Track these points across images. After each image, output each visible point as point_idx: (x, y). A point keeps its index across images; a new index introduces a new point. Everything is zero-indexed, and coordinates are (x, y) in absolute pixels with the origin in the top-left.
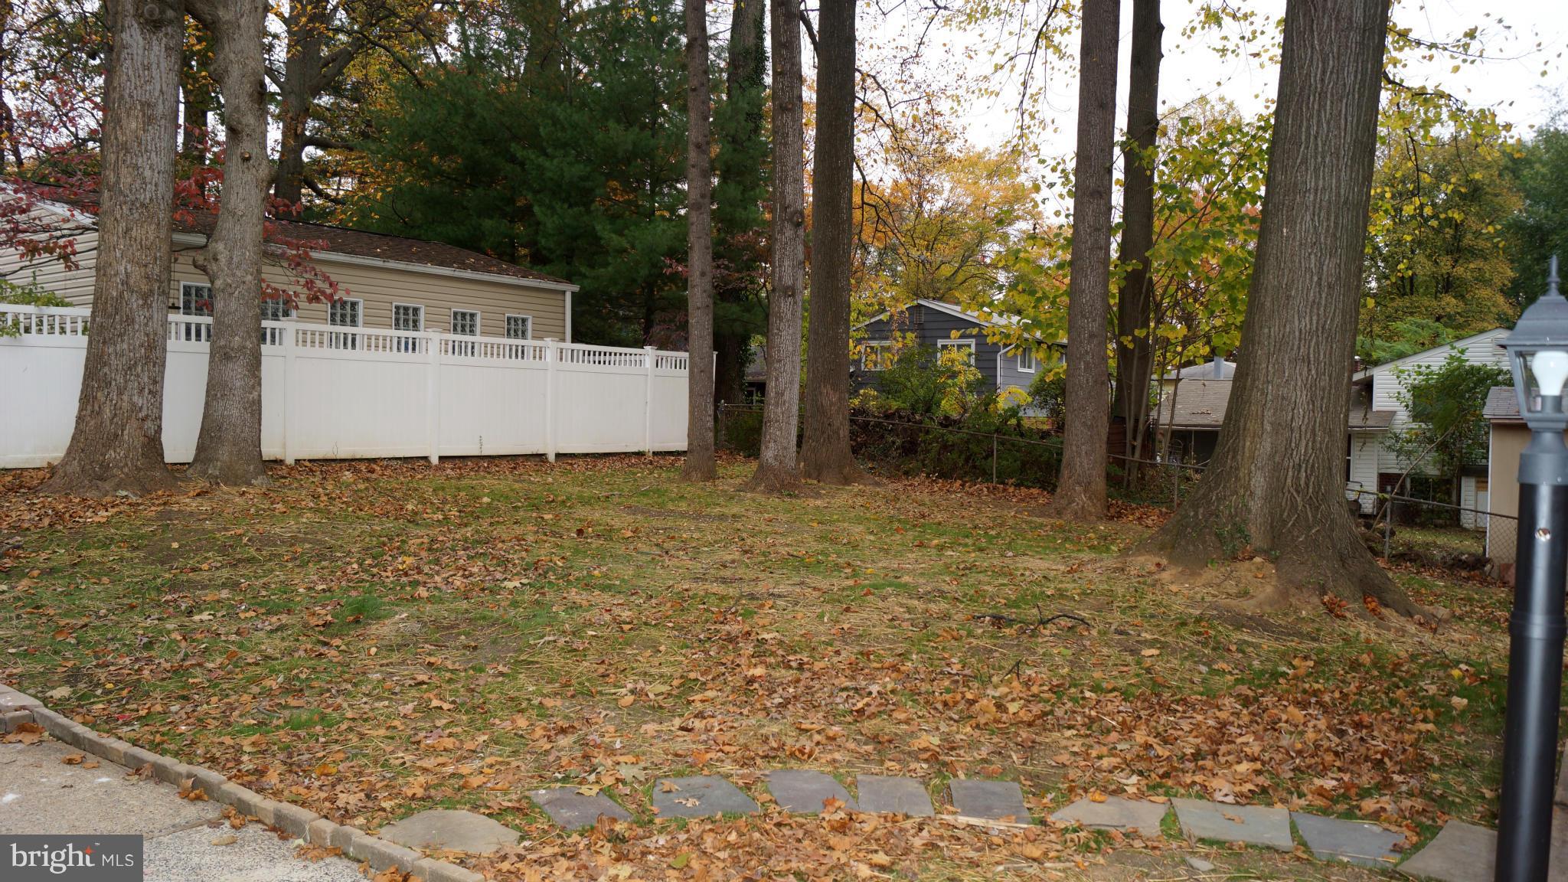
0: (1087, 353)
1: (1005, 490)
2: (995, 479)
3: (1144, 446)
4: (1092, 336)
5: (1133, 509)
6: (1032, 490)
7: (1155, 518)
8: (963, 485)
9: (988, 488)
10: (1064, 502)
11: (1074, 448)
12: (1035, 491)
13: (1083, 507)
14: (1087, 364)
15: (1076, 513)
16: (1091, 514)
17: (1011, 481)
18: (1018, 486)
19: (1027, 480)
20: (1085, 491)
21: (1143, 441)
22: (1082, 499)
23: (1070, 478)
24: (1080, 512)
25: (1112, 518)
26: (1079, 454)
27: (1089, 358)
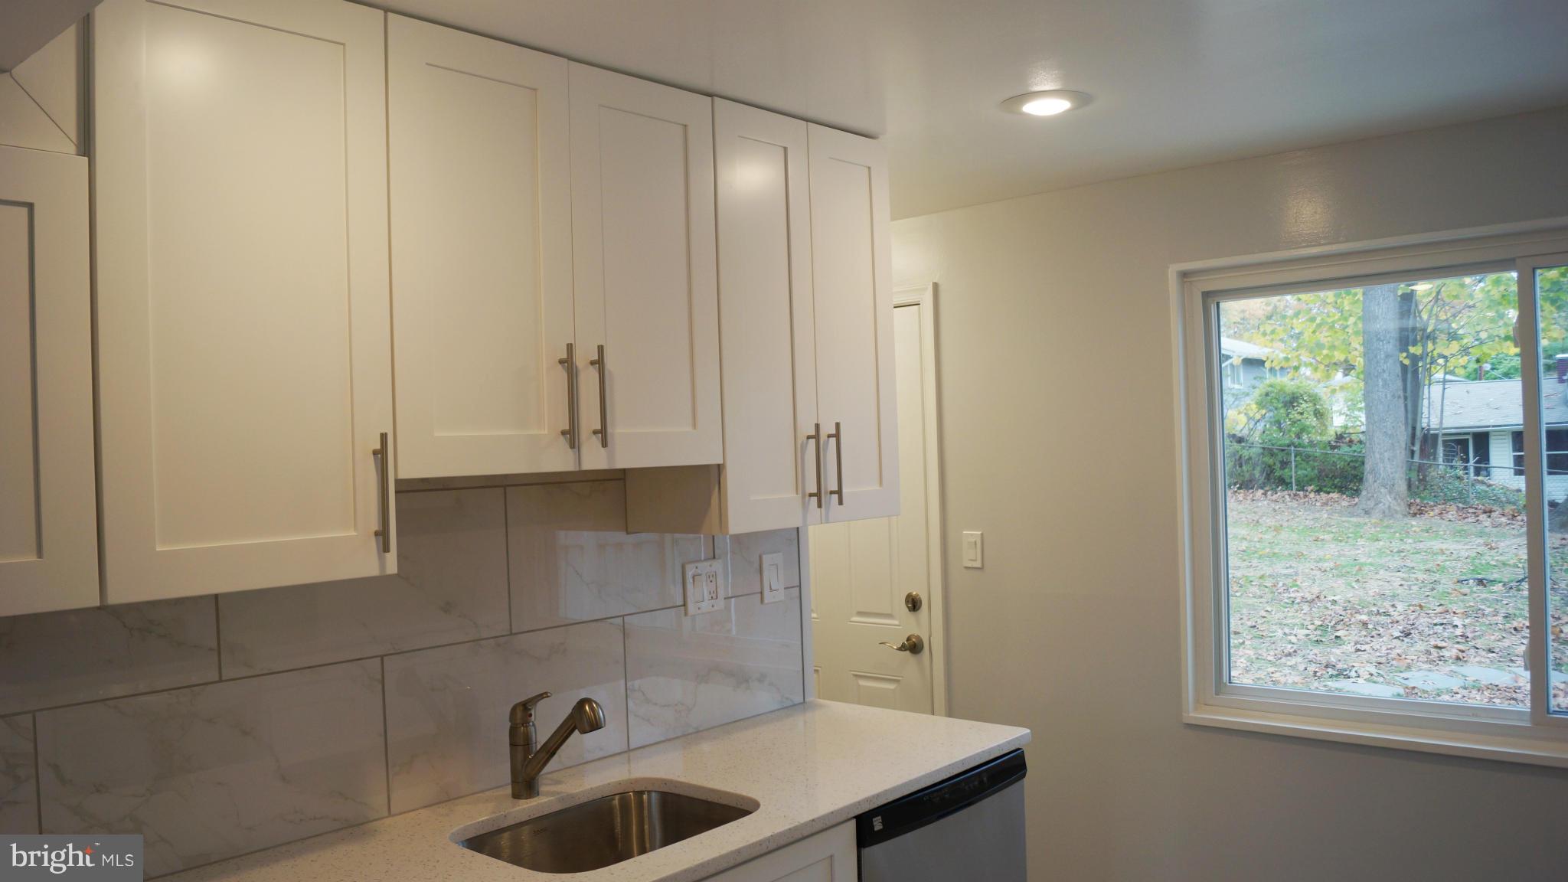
0: (1384, 371)
1: (1305, 496)
2: (1295, 487)
3: (1422, 450)
4: (1387, 356)
5: (1431, 506)
6: (1331, 495)
7: (1455, 512)
8: (1265, 494)
9: (1290, 495)
10: (1371, 503)
11: (1377, 456)
12: (1335, 495)
13: (1389, 507)
14: (1385, 381)
15: (1384, 512)
16: (1396, 512)
17: (1310, 488)
18: (1318, 491)
19: (1325, 486)
20: (1390, 493)
21: (1421, 446)
22: (1388, 500)
23: (1375, 481)
24: (1387, 511)
25: (1415, 515)
26: (1382, 461)
27: (1385, 376)
